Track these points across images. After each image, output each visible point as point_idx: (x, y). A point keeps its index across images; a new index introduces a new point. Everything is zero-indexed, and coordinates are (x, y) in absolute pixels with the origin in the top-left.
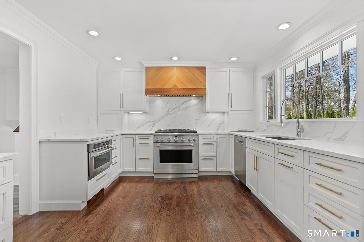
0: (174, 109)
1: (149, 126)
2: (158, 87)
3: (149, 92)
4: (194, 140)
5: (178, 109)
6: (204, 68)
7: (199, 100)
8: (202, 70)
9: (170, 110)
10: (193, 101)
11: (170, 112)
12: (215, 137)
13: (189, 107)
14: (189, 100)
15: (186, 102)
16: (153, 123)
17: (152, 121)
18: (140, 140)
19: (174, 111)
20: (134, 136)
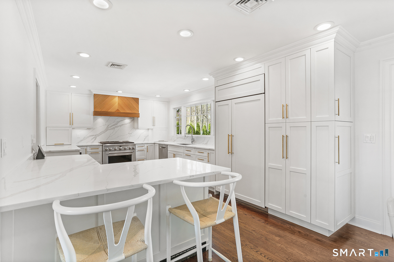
0: (112, 126)
1: (92, 139)
2: (104, 110)
3: (97, 113)
4: (133, 148)
5: (116, 126)
6: (138, 99)
7: (131, 120)
8: (136, 100)
9: (109, 126)
10: (127, 121)
11: (109, 128)
12: (146, 145)
13: (124, 125)
14: (124, 120)
15: (122, 121)
16: (95, 137)
17: (94, 135)
18: (90, 150)
19: (112, 127)
20: (85, 148)
